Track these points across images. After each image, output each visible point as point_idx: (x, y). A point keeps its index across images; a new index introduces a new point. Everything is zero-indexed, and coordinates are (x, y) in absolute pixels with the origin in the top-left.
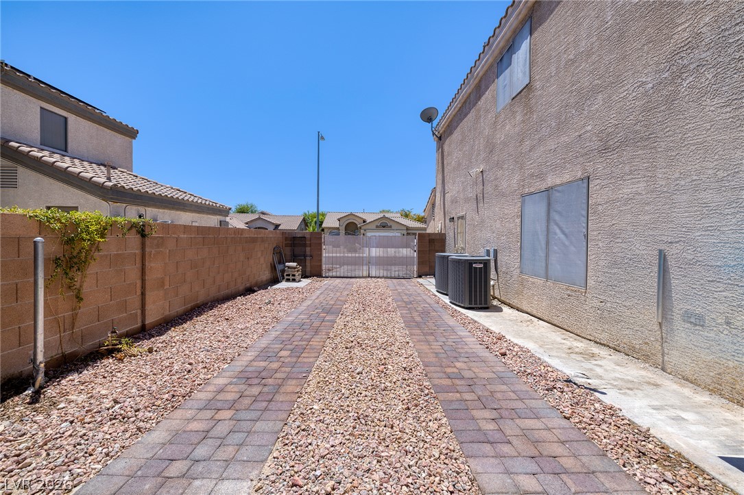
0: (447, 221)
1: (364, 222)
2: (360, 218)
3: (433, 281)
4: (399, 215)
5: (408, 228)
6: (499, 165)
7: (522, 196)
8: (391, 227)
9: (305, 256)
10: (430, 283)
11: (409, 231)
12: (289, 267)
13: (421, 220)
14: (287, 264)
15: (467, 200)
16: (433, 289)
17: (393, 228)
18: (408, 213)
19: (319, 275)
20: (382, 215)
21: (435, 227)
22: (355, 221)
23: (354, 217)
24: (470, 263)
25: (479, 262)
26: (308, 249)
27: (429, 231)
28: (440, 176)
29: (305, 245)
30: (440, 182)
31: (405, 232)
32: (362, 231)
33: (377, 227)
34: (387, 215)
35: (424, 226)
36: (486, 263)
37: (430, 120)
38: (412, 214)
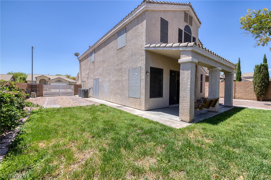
0: (82, 82)
1: (49, 79)
2: (47, 77)
3: (78, 95)
4: (65, 77)
5: (69, 82)
6: (91, 72)
7: (94, 79)
8: (62, 81)
9: (37, 91)
10: (77, 96)
11: (70, 84)
12: (32, 94)
13: (74, 79)
14: (32, 93)
15: (86, 78)
16: (78, 97)
17: (63, 82)
18: (69, 76)
19: (42, 96)
20: (58, 77)
21: (79, 83)
22: (44, 79)
23: (44, 77)
24: (85, 90)
25: (86, 90)
26: (38, 89)
27: (77, 84)
28: (80, 70)
29: (37, 88)
30: (80, 72)
31: (68, 84)
32: (49, 83)
33: (56, 81)
34: (60, 77)
35: (76, 81)
36: (87, 90)
37: (77, 56)
38: (71, 76)
